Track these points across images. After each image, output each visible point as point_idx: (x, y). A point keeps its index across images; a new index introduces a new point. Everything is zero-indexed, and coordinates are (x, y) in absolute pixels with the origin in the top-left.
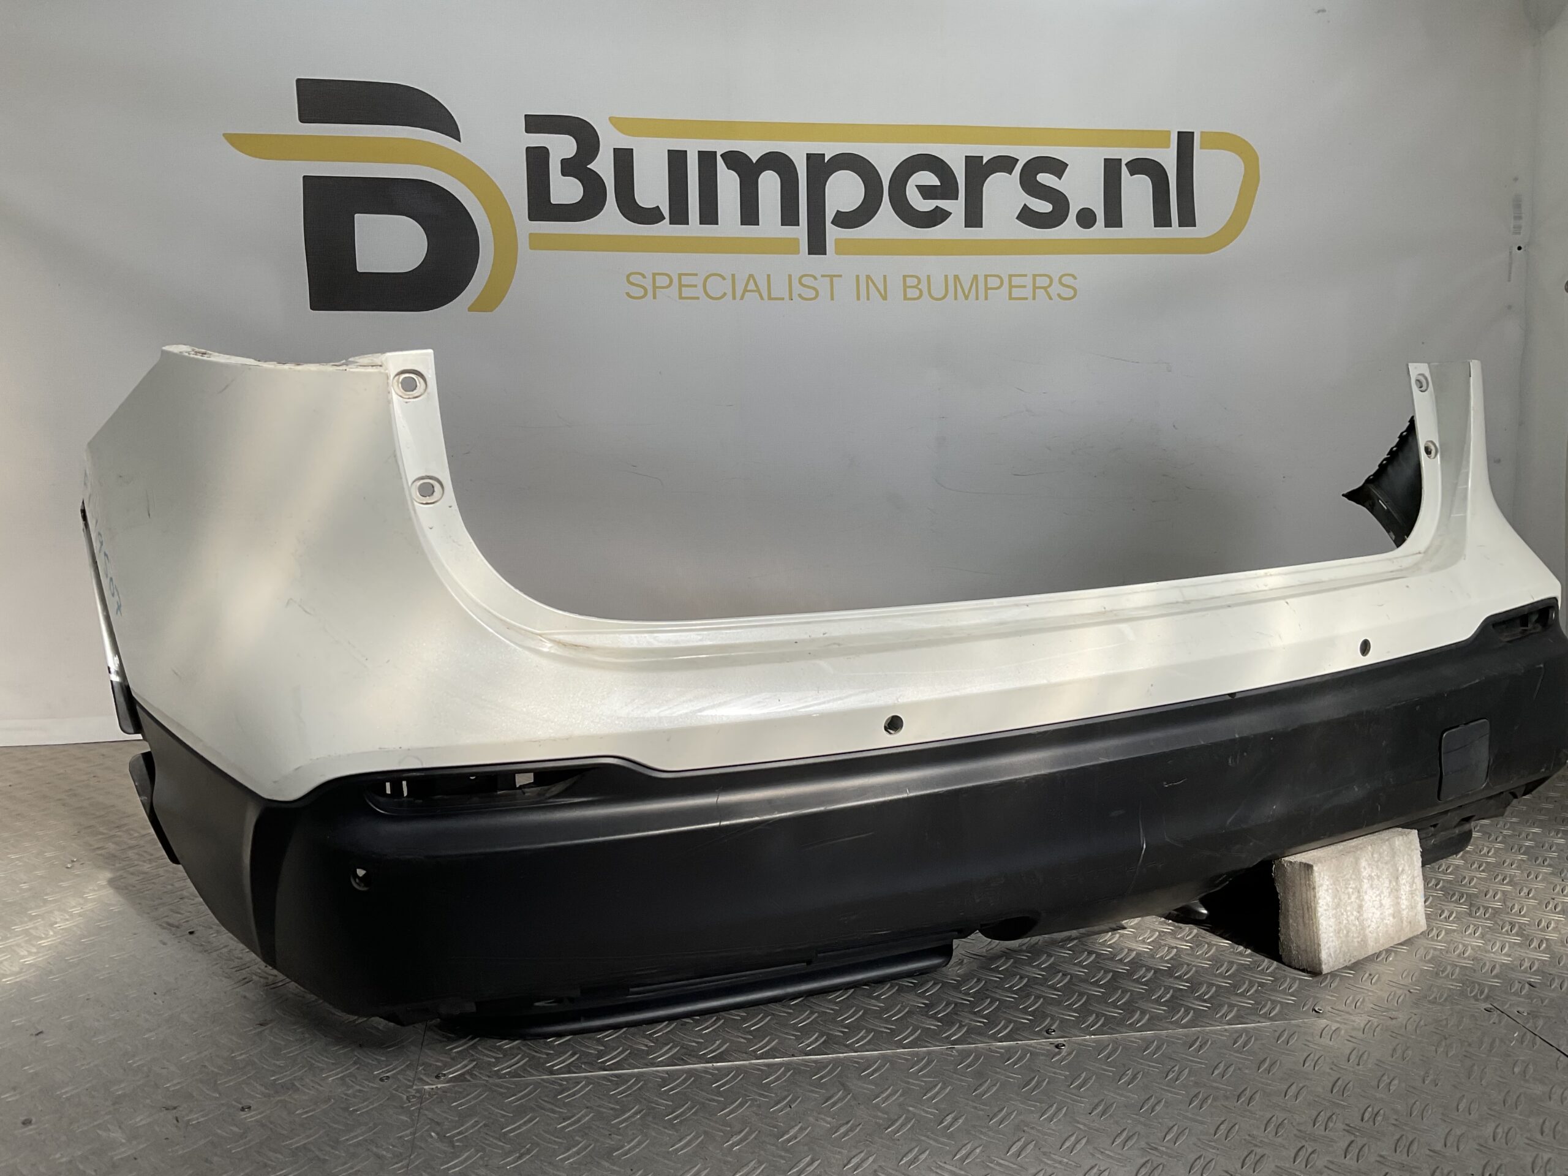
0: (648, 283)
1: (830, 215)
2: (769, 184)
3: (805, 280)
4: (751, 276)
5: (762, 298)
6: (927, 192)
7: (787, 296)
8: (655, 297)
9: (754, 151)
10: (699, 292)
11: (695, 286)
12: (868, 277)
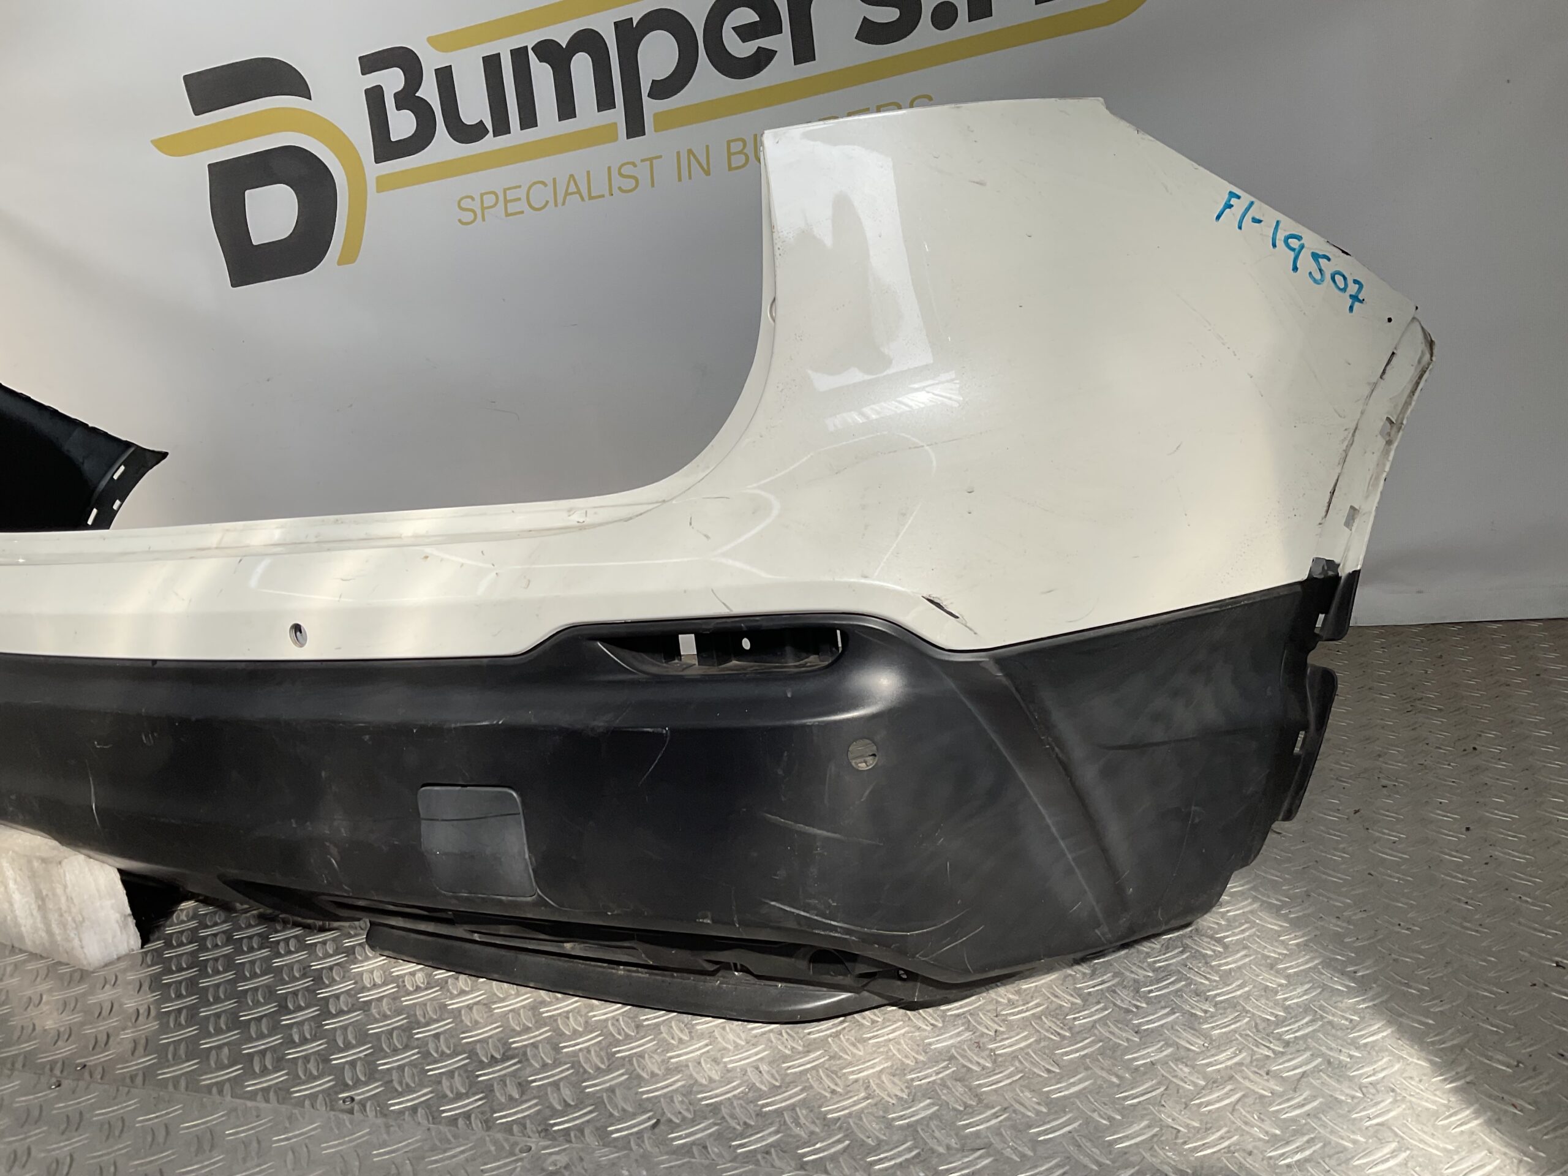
0: (476, 205)
1: (645, 88)
2: (582, 66)
3: (624, 171)
4: (572, 176)
5: (583, 199)
6: (746, 33)
7: (607, 193)
8: (484, 220)
9: (562, 35)
10: (522, 205)
11: (519, 199)
12: (690, 152)
